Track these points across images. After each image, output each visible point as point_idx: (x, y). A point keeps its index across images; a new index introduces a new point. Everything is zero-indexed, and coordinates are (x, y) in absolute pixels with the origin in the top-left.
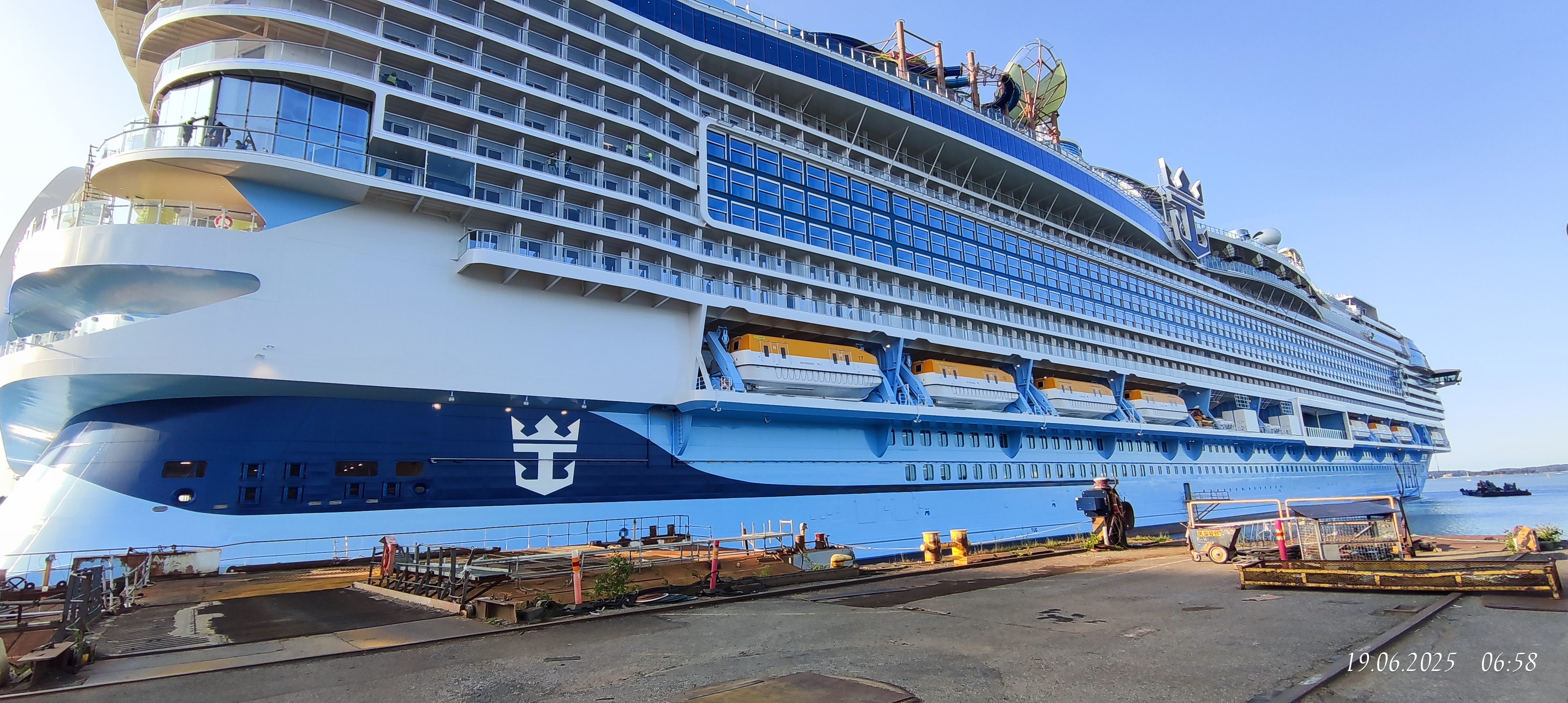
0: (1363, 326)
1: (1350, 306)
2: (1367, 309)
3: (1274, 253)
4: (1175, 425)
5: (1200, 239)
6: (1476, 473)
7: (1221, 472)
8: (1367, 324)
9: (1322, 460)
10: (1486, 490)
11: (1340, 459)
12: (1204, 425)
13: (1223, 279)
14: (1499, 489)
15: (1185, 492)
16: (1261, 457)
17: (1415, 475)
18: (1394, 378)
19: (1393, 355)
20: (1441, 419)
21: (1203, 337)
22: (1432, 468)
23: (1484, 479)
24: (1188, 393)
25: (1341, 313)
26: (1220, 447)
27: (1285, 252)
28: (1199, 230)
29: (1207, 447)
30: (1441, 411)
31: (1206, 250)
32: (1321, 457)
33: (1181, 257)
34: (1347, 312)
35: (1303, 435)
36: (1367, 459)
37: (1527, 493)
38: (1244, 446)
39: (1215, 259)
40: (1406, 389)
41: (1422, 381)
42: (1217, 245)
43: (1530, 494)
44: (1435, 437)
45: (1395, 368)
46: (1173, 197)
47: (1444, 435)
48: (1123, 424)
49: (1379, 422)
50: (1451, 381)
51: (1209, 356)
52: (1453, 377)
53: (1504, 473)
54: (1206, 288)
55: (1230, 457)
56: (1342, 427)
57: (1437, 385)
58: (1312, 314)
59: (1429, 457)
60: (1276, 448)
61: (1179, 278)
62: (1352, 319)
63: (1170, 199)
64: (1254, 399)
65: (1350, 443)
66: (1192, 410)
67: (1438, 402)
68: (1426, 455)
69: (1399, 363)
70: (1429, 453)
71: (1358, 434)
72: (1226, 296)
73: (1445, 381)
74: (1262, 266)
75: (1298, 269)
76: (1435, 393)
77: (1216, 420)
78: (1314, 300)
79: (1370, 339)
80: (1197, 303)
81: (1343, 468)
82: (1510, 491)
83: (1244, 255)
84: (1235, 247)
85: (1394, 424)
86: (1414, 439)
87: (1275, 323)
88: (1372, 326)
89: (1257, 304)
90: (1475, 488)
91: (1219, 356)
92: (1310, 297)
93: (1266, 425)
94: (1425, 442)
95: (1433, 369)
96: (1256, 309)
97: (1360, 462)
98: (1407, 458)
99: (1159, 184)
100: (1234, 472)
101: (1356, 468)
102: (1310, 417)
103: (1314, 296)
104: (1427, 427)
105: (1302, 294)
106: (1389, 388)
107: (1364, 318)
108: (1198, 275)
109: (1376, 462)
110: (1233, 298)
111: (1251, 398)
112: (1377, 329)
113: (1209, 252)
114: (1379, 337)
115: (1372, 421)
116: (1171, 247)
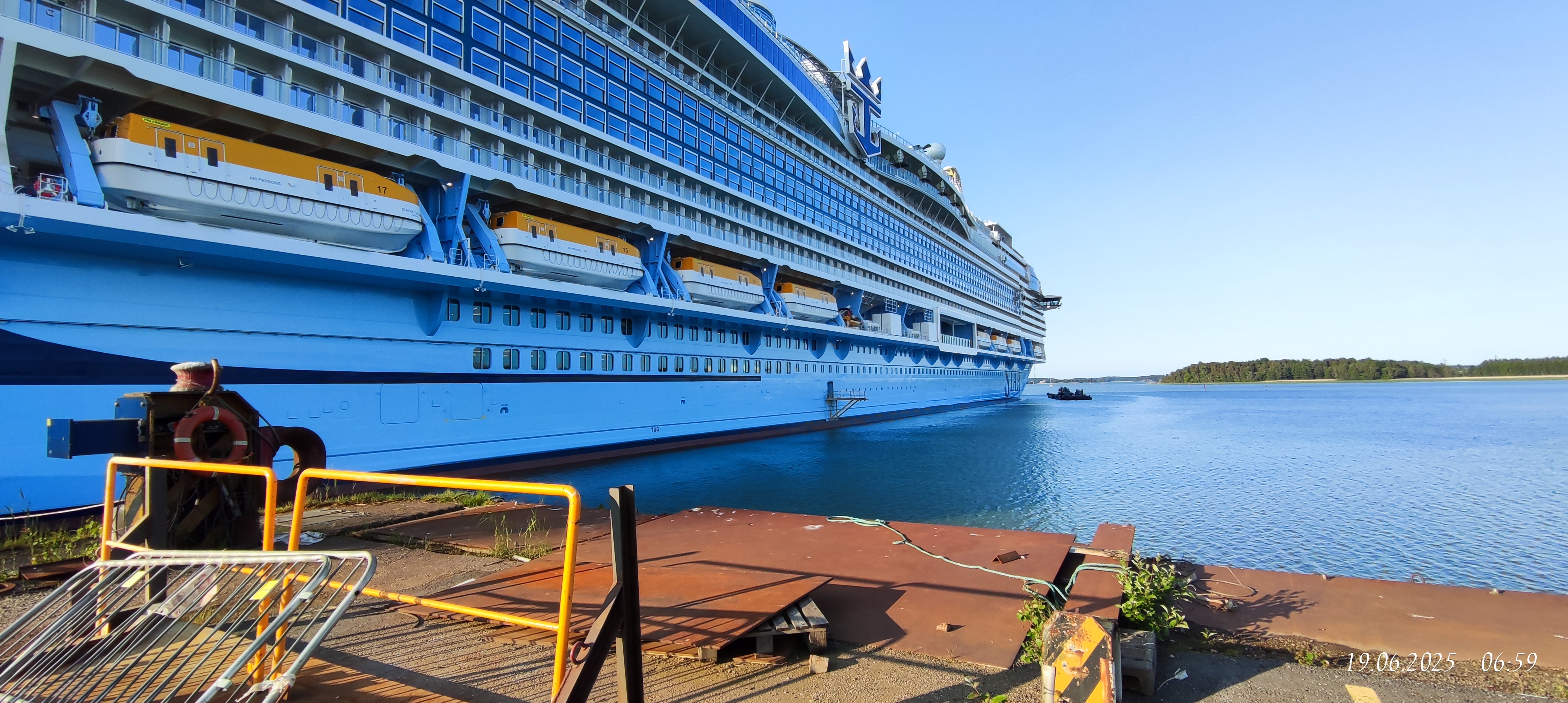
0: (1000, 251)
1: (993, 231)
2: (1006, 237)
3: (937, 167)
4: (826, 323)
5: (873, 138)
6: (1061, 381)
7: (864, 372)
8: (1004, 250)
9: (952, 364)
10: (1064, 395)
11: (967, 365)
12: (851, 325)
13: (891, 184)
14: (1072, 394)
15: (828, 390)
16: (902, 360)
17: (1018, 381)
18: (1016, 299)
19: (1017, 278)
20: (1043, 336)
21: (863, 239)
22: (1031, 376)
23: (1064, 385)
24: (842, 293)
25: (986, 237)
26: (867, 349)
27: (948, 170)
28: (874, 128)
29: (855, 348)
30: (1044, 330)
31: (877, 150)
32: (951, 362)
33: (853, 152)
34: (990, 236)
35: (938, 341)
36: (986, 366)
37: (1089, 398)
38: (889, 349)
39: (886, 163)
40: (1023, 309)
41: (1035, 303)
42: (888, 149)
43: (1091, 399)
44: (1037, 350)
45: (1017, 290)
46: (853, 86)
47: (1043, 349)
48: (769, 317)
49: (999, 335)
50: (1054, 305)
51: (867, 258)
52: (1056, 302)
53: (1077, 381)
54: (873, 190)
55: (876, 358)
56: (970, 336)
57: (1045, 308)
58: (963, 233)
59: (1030, 366)
60: (916, 352)
61: (849, 174)
62: (993, 243)
63: (849, 88)
64: (903, 304)
65: (974, 352)
66: (844, 309)
67: (1043, 322)
68: (1028, 365)
69: (1021, 286)
70: (1031, 363)
71: (982, 344)
72: (890, 201)
73: (1051, 305)
74: (925, 177)
75: (956, 187)
76: (1042, 314)
77: (865, 321)
78: (965, 220)
79: (1003, 263)
80: (863, 203)
81: (967, 373)
82: (1080, 396)
83: (911, 164)
84: (905, 153)
85: (1010, 337)
86: (1022, 351)
87: (930, 235)
88: (1007, 252)
89: (917, 214)
90: (1056, 392)
91: (876, 259)
92: (962, 216)
93: (909, 330)
94: (1029, 354)
95: (1044, 294)
96: (915, 219)
97: (981, 368)
98: (1015, 367)
99: (841, 70)
100: (876, 372)
101: (977, 373)
102: (948, 326)
103: (965, 216)
104: (1033, 342)
105: (956, 212)
106: (1010, 307)
107: (1002, 244)
108: (867, 174)
109: (993, 368)
110: (897, 205)
111: (899, 303)
112: (1010, 255)
113: (880, 153)
114: (1011, 262)
115: (995, 333)
116: (844, 139)
